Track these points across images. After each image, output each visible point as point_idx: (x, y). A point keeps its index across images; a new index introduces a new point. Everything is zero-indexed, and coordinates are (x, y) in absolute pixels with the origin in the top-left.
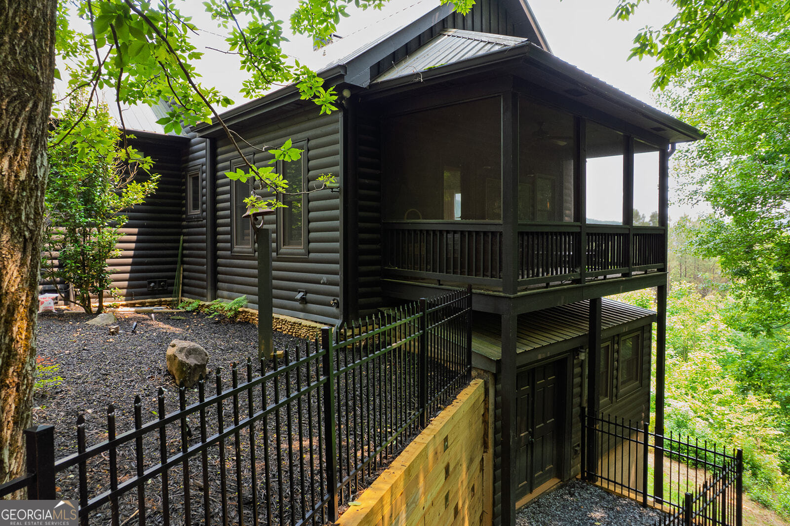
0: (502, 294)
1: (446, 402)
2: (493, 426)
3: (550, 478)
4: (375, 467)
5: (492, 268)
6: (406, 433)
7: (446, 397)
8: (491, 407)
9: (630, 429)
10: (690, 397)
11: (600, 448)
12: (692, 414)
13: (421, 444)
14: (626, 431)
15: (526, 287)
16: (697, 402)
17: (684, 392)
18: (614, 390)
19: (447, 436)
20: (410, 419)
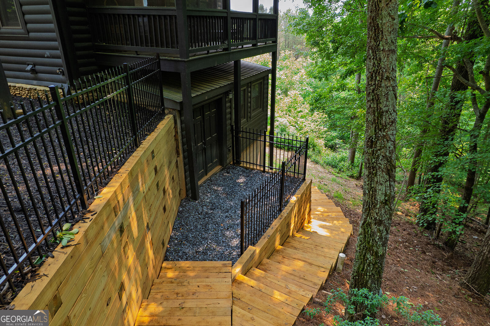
0: (180, 59)
1: (151, 131)
2: (181, 141)
3: (216, 166)
4: (108, 174)
5: (172, 43)
6: (126, 152)
7: (150, 128)
8: (179, 131)
9: (257, 134)
10: (288, 116)
11: (242, 147)
12: (288, 124)
13: (136, 156)
14: (255, 136)
15: (194, 54)
16: (291, 118)
17: (285, 113)
18: (249, 114)
19: (153, 150)
20: (128, 143)
